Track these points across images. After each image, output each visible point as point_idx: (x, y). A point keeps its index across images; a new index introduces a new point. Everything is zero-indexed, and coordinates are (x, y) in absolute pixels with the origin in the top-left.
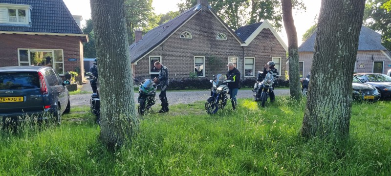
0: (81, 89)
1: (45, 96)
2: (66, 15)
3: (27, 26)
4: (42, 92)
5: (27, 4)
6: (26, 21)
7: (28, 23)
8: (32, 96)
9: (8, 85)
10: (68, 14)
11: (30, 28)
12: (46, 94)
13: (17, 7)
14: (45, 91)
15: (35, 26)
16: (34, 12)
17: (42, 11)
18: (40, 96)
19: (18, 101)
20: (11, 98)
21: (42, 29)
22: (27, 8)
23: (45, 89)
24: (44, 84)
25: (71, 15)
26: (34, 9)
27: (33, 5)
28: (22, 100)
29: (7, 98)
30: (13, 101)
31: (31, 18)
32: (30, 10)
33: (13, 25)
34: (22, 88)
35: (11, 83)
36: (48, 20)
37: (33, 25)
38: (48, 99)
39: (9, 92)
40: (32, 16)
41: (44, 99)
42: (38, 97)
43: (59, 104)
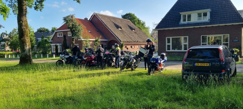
0: (241, 60)
1: (222, 64)
2: (233, 11)
3: (208, 22)
4: (220, 61)
5: (208, 8)
6: (207, 19)
7: (208, 20)
8: (213, 63)
9: (199, 56)
10: (235, 10)
11: (209, 23)
12: (223, 62)
13: (202, 11)
14: (222, 61)
15: (212, 21)
16: (212, 13)
17: (217, 11)
18: (218, 63)
19: (206, 65)
20: (202, 64)
21: (216, 22)
22: (208, 11)
23: (223, 59)
24: (222, 56)
25: (236, 10)
26: (212, 11)
27: (212, 9)
28: (208, 65)
29: (200, 64)
30: (203, 65)
31: (210, 17)
32: (210, 12)
33: (199, 22)
34: (207, 58)
35: (201, 55)
36: (220, 16)
37: (211, 21)
38: (224, 66)
39: (201, 60)
40: (210, 15)
41: (221, 65)
42: (217, 64)
43: (231, 69)
